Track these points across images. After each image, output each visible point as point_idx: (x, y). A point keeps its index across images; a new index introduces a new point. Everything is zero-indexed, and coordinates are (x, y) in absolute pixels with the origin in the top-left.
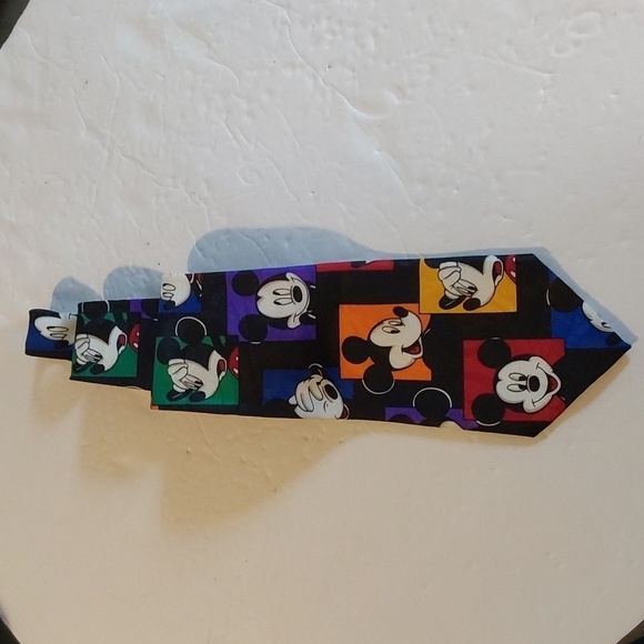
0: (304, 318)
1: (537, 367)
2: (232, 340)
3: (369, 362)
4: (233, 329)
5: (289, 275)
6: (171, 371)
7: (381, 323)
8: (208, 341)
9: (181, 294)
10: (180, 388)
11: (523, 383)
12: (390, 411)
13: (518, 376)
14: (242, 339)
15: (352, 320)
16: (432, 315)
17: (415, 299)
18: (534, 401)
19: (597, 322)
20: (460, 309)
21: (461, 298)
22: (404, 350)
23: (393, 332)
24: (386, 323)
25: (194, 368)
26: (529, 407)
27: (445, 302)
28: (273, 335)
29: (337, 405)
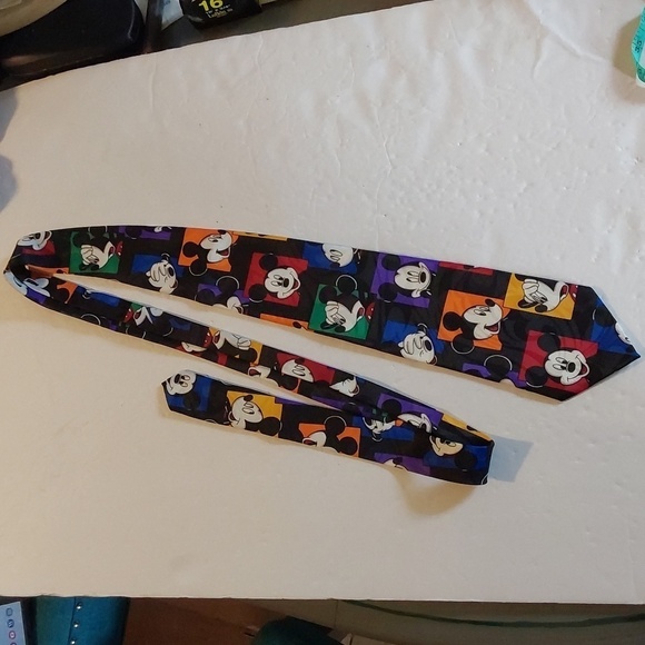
0: (423, 293)
1: (577, 357)
2: (372, 296)
3: (459, 331)
4: (374, 289)
5: (421, 264)
6: (327, 308)
7: (475, 307)
8: (356, 293)
9: (345, 259)
10: (330, 321)
11: (564, 365)
12: (466, 366)
13: (561, 360)
14: (378, 297)
15: (454, 301)
16: (512, 310)
17: (502, 296)
18: (569, 378)
19: (623, 335)
20: (532, 310)
21: (535, 303)
22: (486, 327)
23: (481, 314)
24: (478, 308)
25: (342, 309)
26: (564, 381)
27: (522, 303)
28: (400, 299)
29: (429, 355)
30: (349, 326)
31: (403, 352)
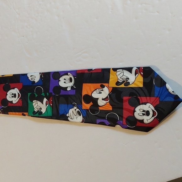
1: (149, 107)
3: (91, 103)
4: (51, 91)
5: (69, 74)
6: (34, 104)
7: (96, 90)
8: (43, 94)
9: (37, 79)
10: (36, 110)
13: (142, 110)
14: (53, 94)
16: (113, 88)
17: (107, 81)
18: (147, 120)
19: (171, 90)
20: (123, 86)
22: (103, 99)
23: (99, 93)
24: (97, 90)
26: (146, 121)
27: (118, 83)
28: (62, 93)
30: (43, 111)
31: (69, 119)
